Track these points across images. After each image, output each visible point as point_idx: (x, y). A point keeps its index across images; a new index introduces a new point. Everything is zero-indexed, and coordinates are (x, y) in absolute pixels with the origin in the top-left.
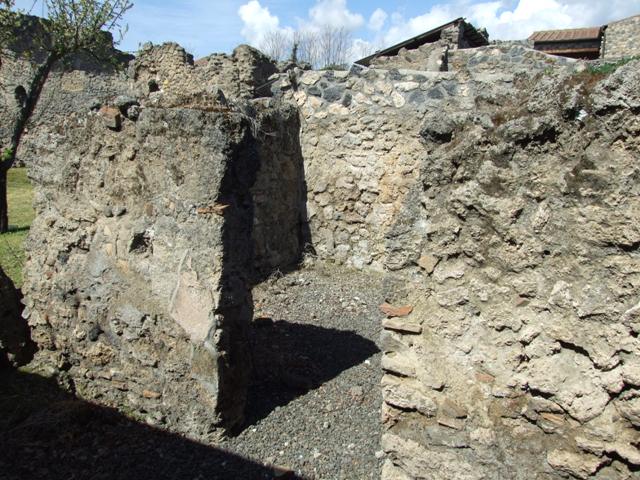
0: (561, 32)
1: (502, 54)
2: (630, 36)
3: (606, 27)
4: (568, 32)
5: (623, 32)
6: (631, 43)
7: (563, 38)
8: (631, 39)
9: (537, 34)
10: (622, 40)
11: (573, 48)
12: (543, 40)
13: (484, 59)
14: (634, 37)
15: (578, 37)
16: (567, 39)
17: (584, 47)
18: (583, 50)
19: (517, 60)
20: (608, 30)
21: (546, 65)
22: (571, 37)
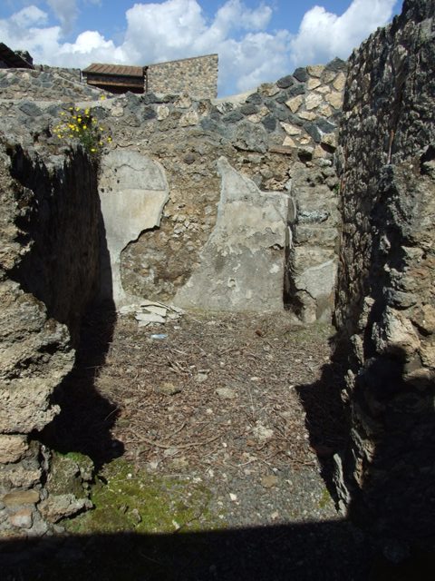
0: (115, 67)
1: (32, 78)
2: (166, 79)
3: (147, 68)
4: (121, 68)
5: (160, 74)
6: (166, 84)
7: (115, 72)
8: (166, 81)
9: (94, 66)
10: (160, 81)
11: (123, 82)
12: (98, 72)
13: (15, 81)
14: (169, 80)
15: (128, 73)
16: (119, 73)
17: (133, 83)
18: (132, 85)
19: (48, 86)
20: (148, 70)
21: (75, 93)
22: (122, 73)
